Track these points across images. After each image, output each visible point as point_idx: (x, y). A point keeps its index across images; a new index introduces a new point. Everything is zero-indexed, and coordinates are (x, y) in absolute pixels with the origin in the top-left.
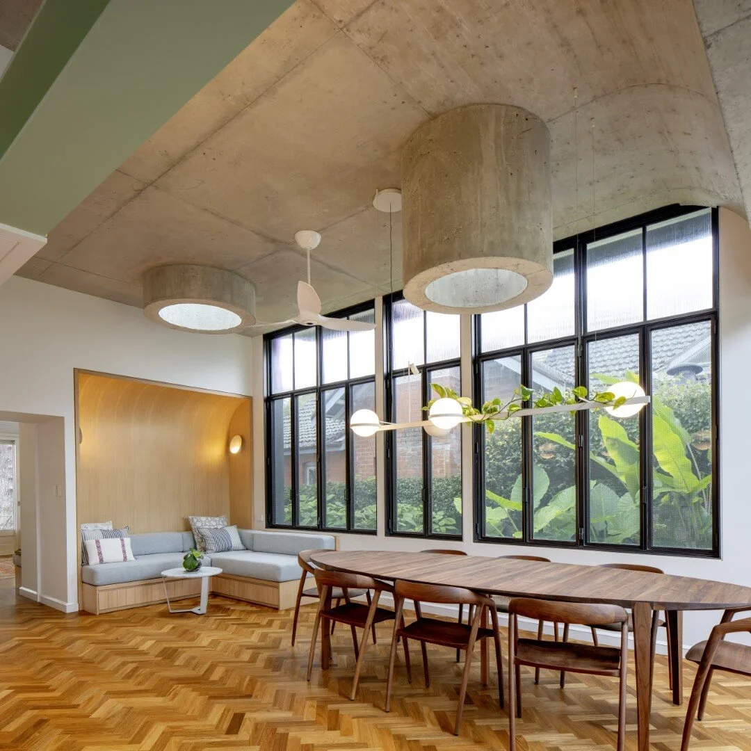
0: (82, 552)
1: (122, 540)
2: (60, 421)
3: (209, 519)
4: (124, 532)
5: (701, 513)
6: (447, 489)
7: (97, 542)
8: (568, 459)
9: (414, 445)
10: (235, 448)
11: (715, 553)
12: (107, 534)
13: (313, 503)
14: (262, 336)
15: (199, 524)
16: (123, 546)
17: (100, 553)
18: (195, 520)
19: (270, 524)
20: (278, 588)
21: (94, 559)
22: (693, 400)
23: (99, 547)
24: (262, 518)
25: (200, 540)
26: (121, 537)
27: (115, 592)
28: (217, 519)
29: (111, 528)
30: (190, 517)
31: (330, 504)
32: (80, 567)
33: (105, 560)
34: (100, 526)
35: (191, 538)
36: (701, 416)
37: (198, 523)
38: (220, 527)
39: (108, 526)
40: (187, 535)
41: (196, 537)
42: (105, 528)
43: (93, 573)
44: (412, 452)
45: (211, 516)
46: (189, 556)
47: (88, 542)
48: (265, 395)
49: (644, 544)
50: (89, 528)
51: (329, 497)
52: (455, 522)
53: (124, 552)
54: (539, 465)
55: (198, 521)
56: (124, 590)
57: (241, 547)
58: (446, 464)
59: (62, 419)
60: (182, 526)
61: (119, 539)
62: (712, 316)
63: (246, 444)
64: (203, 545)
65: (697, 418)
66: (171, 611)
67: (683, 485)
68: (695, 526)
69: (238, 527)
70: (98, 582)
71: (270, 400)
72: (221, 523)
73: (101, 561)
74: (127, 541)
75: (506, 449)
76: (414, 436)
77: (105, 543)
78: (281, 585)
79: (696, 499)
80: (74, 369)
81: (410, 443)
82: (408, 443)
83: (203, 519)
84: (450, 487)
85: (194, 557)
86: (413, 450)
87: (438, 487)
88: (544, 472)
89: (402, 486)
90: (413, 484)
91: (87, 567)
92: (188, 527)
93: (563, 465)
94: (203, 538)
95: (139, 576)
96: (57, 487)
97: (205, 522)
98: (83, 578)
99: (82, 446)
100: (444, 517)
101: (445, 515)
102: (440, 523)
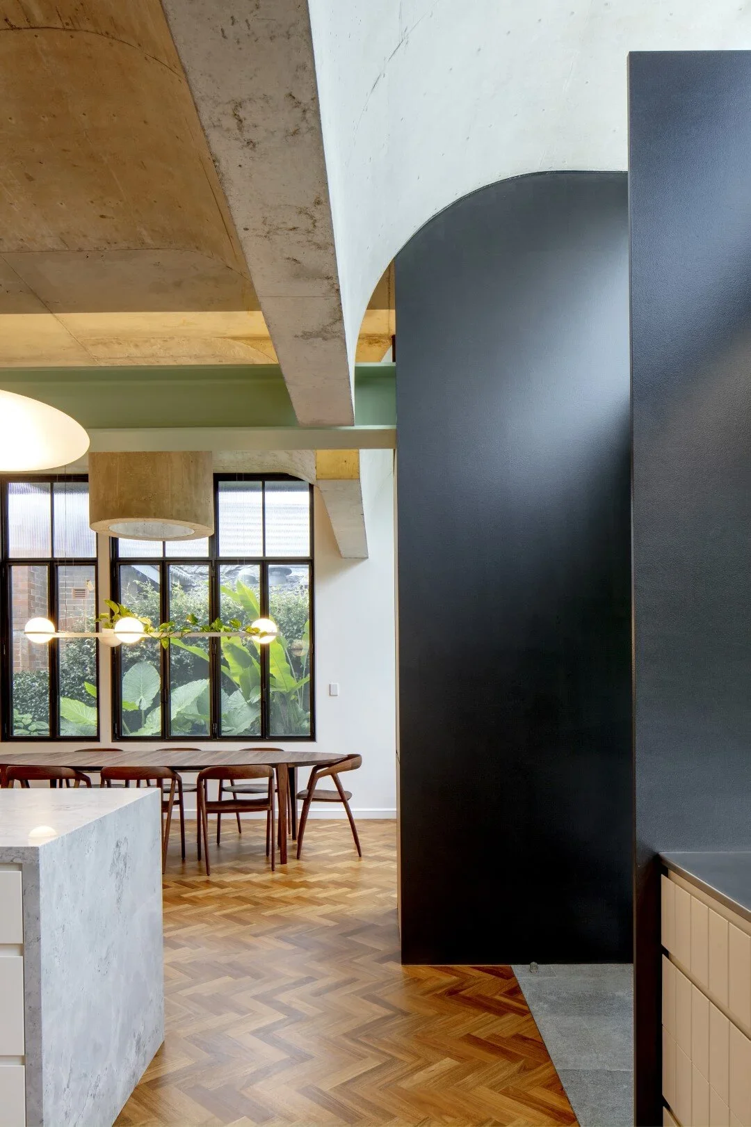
5: (296, 709)
6: (32, 687)
8: (179, 657)
11: (312, 738)
22: (289, 609)
36: (295, 624)
49: (265, 735)
54: (149, 662)
58: (23, 655)
62: (310, 562)
65: (292, 626)
67: (284, 685)
68: (293, 720)
79: (293, 697)
84: (37, 684)
87: (19, 684)
88: (155, 669)
100: (33, 721)
101: (34, 718)
102: (29, 728)
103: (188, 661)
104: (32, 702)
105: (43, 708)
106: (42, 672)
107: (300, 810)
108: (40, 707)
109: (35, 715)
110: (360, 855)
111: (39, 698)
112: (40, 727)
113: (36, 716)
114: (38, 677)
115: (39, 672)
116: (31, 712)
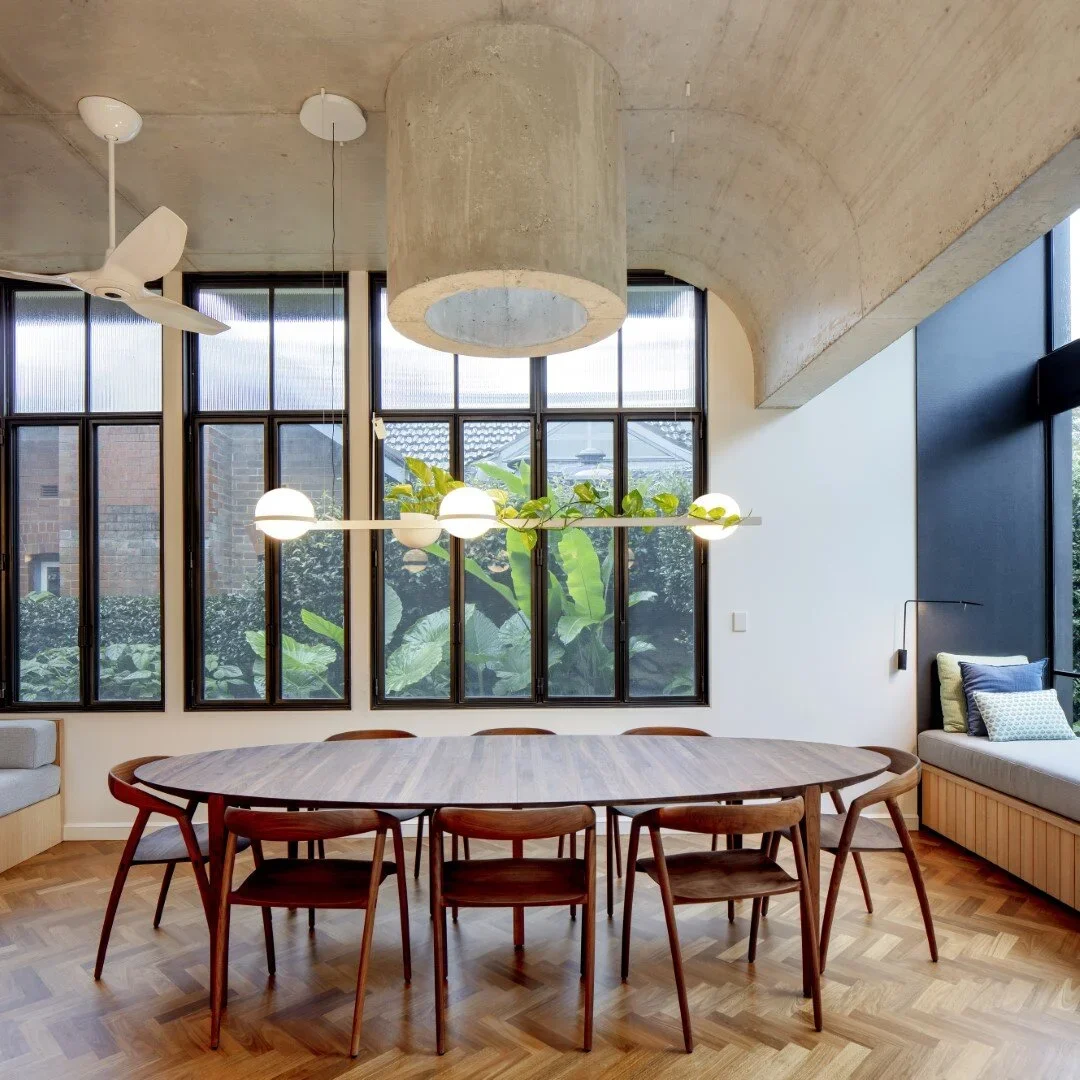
9: (132, 537)
44: (130, 550)
52: (240, 673)
75: (328, 554)
76: (135, 522)
81: (126, 534)
82: (120, 533)
84: (222, 612)
86: (129, 546)
89: (120, 611)
90: (144, 608)
93: (418, 581)
100: (219, 665)
101: (220, 660)
102: (215, 675)
103: (439, 579)
104: (217, 638)
105: (233, 646)
106: (229, 595)
107: (825, 877)
108: (229, 645)
109: (221, 656)
110: (935, 958)
111: (228, 632)
112: (230, 674)
113: (223, 658)
114: (223, 602)
115: (225, 596)
116: (216, 653)
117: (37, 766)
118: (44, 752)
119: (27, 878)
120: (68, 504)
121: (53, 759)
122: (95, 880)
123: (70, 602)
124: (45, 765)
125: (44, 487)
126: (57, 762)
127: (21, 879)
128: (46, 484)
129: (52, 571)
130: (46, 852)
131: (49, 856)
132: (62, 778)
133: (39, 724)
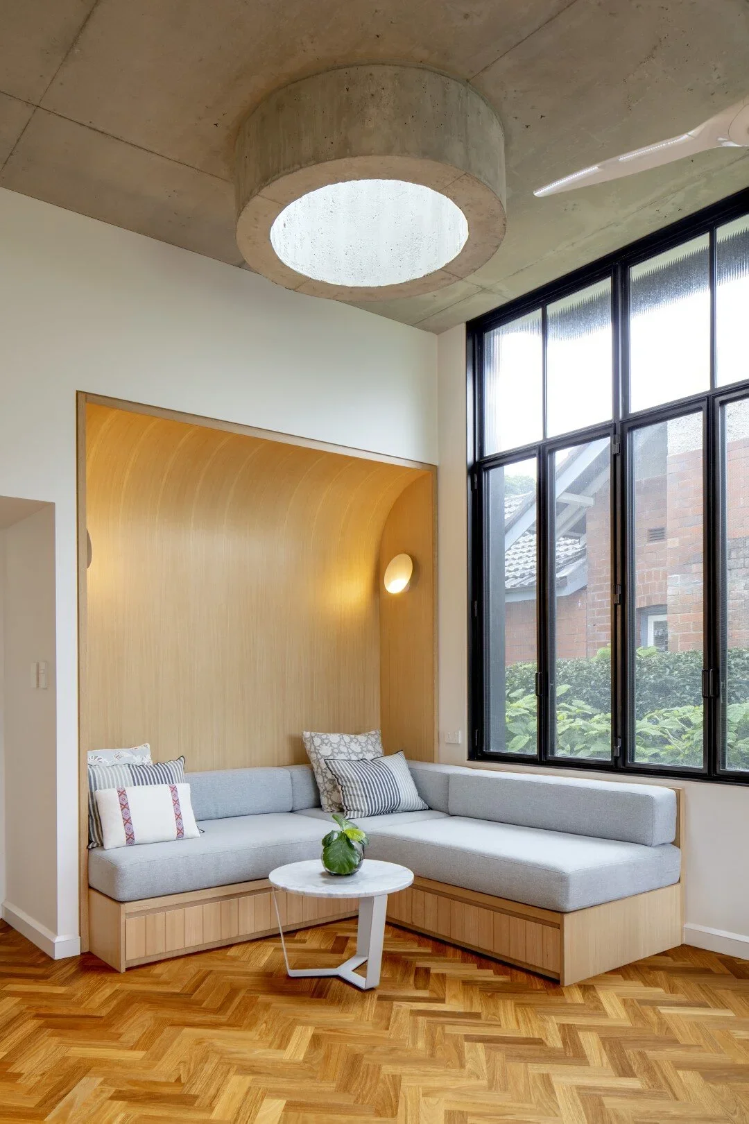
0: (90, 816)
1: (174, 789)
2: (47, 509)
3: (347, 738)
4: (176, 768)
7: (122, 793)
10: (397, 582)
12: (141, 776)
13: (529, 702)
14: (463, 327)
15: (325, 751)
16: (176, 802)
17: (127, 821)
18: (317, 741)
19: (479, 751)
20: (559, 927)
21: (114, 834)
23: (124, 806)
24: (460, 736)
25: (329, 787)
26: (167, 779)
27: (160, 915)
28: (362, 738)
29: (148, 760)
30: (307, 734)
31: (563, 704)
32: (84, 851)
33: (137, 839)
34: (126, 754)
35: (310, 780)
37: (324, 747)
38: (369, 756)
39: (142, 756)
40: (299, 772)
41: (320, 779)
42: (137, 760)
43: (113, 870)
45: (349, 733)
46: (336, 836)
47: (101, 794)
48: (470, 459)
50: (104, 760)
51: (561, 689)
53: (178, 817)
55: (322, 742)
56: (179, 911)
57: (420, 803)
59: (51, 506)
60: (286, 752)
61: (165, 789)
63: (423, 574)
64: (335, 796)
66: (292, 973)
69: (408, 757)
70: (123, 895)
71: (480, 469)
72: (370, 748)
73: (130, 839)
74: (184, 789)
77: (137, 795)
78: (568, 919)
80: (77, 392)
83: (334, 738)
85: (348, 840)
91: (97, 852)
92: (301, 757)
94: (336, 782)
95: (212, 877)
96: (38, 666)
97: (339, 744)
98: (91, 879)
99: (91, 572)
117: (655, 844)
118: (663, 828)
119: (647, 983)
120: (677, 545)
121: (672, 839)
122: (729, 1013)
123: (679, 657)
124: (663, 844)
125: (651, 531)
126: (676, 843)
127: (639, 983)
128: (653, 527)
129: (658, 625)
130: (664, 954)
131: (669, 961)
132: (683, 864)
133: (659, 791)
